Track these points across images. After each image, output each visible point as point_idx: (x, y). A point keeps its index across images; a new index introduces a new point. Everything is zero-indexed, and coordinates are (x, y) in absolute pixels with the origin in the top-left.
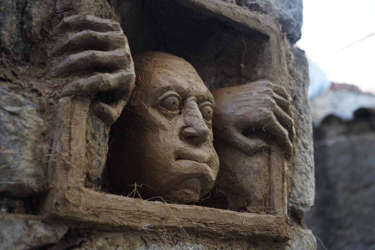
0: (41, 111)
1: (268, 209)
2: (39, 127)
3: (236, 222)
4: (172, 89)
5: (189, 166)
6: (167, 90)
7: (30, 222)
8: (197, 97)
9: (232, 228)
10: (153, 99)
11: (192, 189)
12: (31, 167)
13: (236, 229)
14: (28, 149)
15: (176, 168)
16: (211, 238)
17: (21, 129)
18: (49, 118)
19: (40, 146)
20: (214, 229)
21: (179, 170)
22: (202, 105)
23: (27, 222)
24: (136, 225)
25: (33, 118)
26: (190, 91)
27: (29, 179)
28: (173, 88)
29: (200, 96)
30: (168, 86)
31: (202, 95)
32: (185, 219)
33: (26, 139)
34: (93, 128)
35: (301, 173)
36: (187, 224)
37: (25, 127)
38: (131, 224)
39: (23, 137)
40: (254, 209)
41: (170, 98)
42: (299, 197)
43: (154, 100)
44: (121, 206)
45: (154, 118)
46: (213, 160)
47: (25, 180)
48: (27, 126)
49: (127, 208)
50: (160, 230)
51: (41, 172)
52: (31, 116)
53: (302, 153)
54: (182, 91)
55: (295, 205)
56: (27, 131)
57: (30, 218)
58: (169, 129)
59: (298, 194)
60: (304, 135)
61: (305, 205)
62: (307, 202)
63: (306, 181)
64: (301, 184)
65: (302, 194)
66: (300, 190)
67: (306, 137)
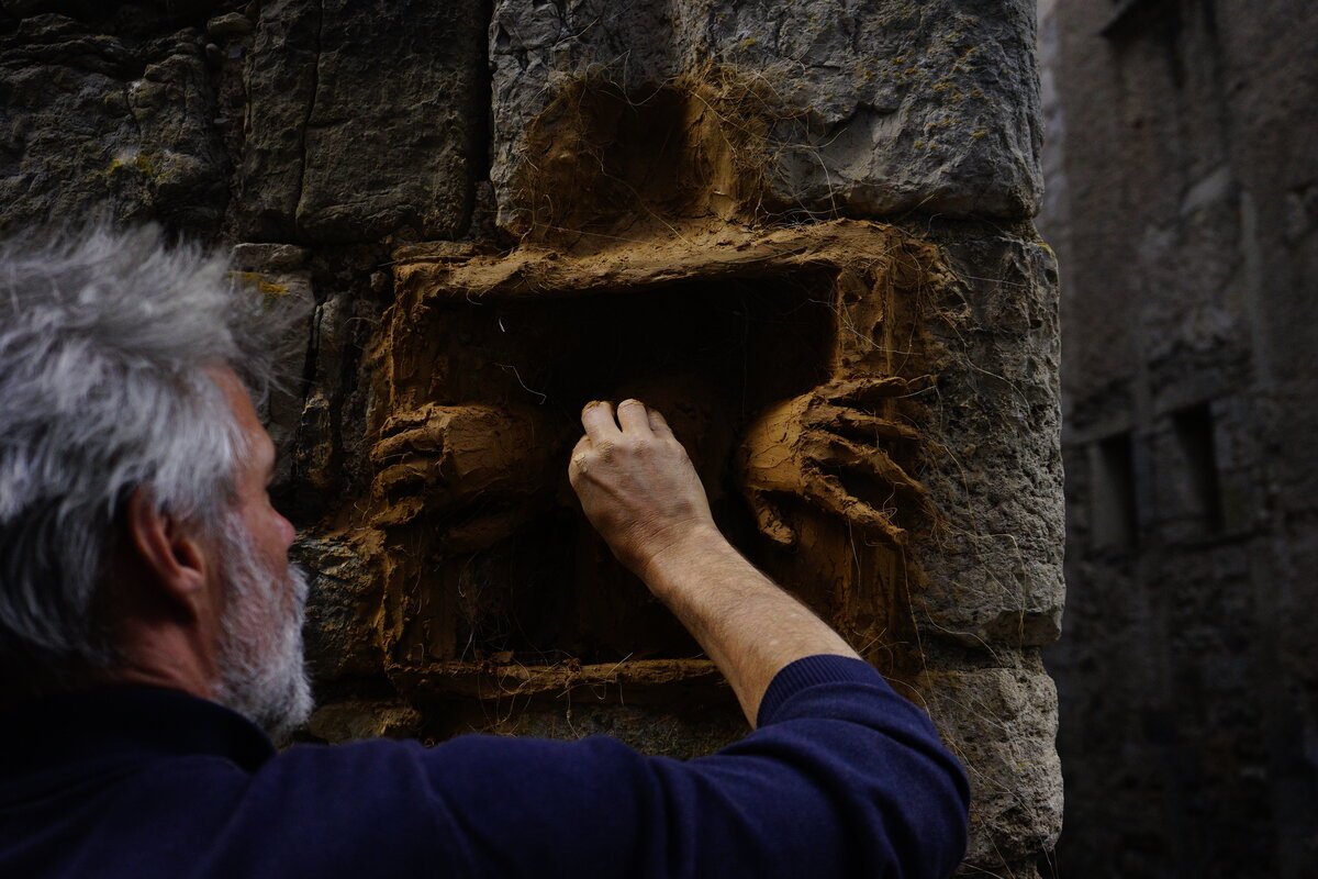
7: (376, 710)
35: (950, 555)
42: (941, 608)
55: (931, 627)
57: (376, 704)
59: (937, 602)
60: (968, 463)
61: (961, 624)
62: (966, 618)
63: (968, 568)
64: (947, 580)
65: (948, 602)
66: (942, 593)
67: (974, 467)
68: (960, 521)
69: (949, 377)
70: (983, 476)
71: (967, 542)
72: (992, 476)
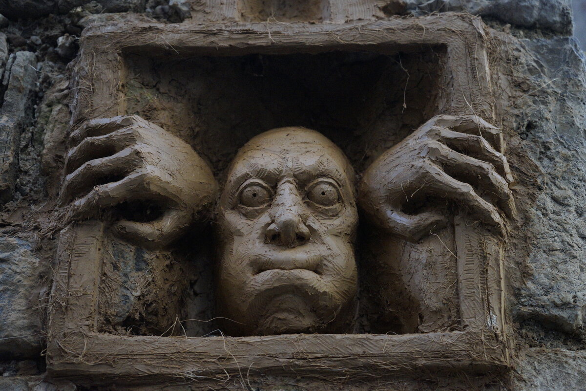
0: (37, 250)
1: (454, 322)
2: (34, 269)
3: (371, 351)
4: (251, 177)
6: (246, 180)
7: (30, 384)
8: (295, 176)
9: (363, 360)
10: (230, 198)
11: (289, 311)
12: (24, 318)
13: (372, 361)
14: (20, 298)
15: (252, 285)
16: (325, 380)
17: (10, 276)
18: (46, 256)
19: (35, 291)
20: (324, 365)
21: (255, 287)
22: (310, 186)
23: (27, 384)
24: (174, 371)
25: (26, 261)
26: (281, 172)
27: (23, 332)
28: (252, 175)
29: (302, 173)
30: (245, 174)
31: (304, 172)
32: (262, 355)
33: (18, 287)
34: (114, 255)
35: (550, 251)
36: (267, 363)
37: (16, 273)
38: (165, 371)
39: (13, 284)
40: (430, 326)
41: (248, 189)
42: (547, 293)
44: (149, 349)
45: (229, 223)
46: (325, 262)
47: (16, 334)
48: (18, 271)
49: (160, 350)
50: (218, 376)
51: (38, 322)
52: (23, 258)
53: (551, 216)
54: (265, 175)
55: (538, 309)
56: (18, 277)
57: (31, 378)
58: (245, 234)
59: (543, 288)
60: (557, 183)
61: (565, 305)
62: (568, 300)
63: (565, 262)
64: (549, 270)
65: (552, 288)
66: (547, 280)
67: (563, 186)
68: (555, 224)
69: (536, 122)
70: (570, 193)
71: (562, 241)
72: (576, 194)
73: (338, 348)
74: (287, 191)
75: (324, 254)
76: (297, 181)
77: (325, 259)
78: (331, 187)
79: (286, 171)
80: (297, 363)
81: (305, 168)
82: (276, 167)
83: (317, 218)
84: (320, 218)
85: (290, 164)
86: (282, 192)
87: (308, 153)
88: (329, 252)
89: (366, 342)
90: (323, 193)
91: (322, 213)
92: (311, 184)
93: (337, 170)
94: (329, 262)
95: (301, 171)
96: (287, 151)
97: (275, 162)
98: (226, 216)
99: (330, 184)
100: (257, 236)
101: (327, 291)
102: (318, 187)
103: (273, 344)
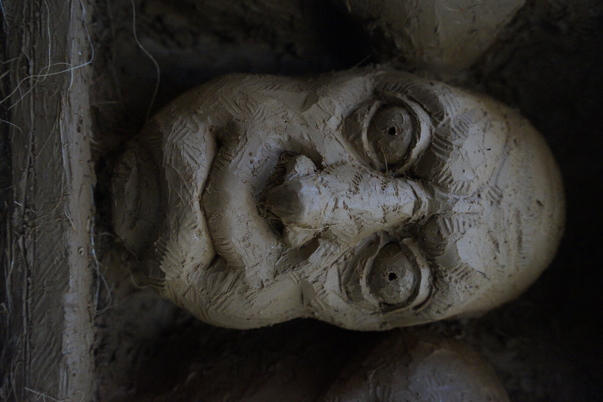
4: (435, 123)
5: (186, 155)
6: (430, 114)
8: (433, 218)
10: (397, 84)
22: (411, 248)
26: (444, 188)
28: (439, 126)
29: (439, 232)
30: (442, 112)
31: (442, 239)
36: (19, 156)
41: (406, 117)
43: (395, 87)
46: (231, 277)
58: (306, 114)
73: (43, 297)
74: (391, 201)
75: (249, 274)
76: (422, 223)
77: (238, 277)
78: (408, 294)
79: (445, 199)
80: (16, 214)
81: (450, 240)
82: (455, 177)
83: (341, 260)
84: (341, 267)
85: (461, 207)
86: (390, 189)
87: (493, 246)
88: (255, 286)
89: (54, 354)
90: (393, 277)
91: (352, 271)
92: (416, 252)
93: (449, 306)
94: (233, 285)
95: (443, 231)
96: (499, 202)
97: (469, 176)
98: (361, 79)
99: (415, 292)
100: (296, 135)
101: (167, 278)
102: (408, 266)
103: (53, 165)
